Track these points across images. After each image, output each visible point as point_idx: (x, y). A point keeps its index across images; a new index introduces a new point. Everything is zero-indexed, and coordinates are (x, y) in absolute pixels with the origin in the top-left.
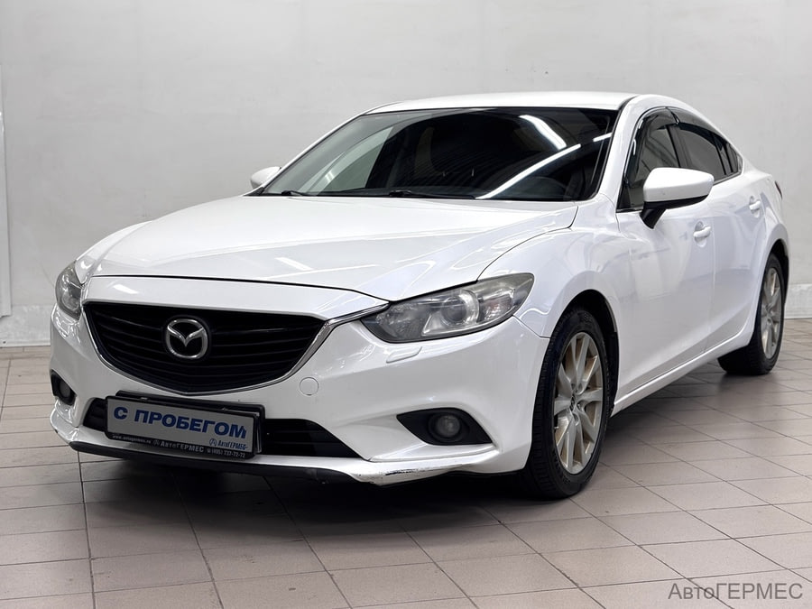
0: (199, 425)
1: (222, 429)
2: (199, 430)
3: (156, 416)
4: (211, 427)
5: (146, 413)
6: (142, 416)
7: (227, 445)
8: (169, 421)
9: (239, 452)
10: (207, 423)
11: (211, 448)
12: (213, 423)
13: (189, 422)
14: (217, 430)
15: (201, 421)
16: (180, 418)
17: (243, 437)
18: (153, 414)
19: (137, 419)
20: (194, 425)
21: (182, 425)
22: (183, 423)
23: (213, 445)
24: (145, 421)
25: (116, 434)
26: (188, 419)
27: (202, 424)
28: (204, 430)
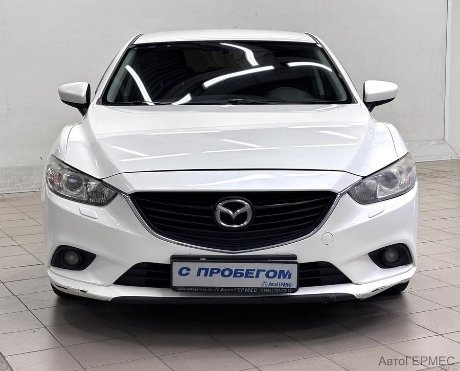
0: (252, 273)
1: (271, 274)
2: (253, 277)
3: (215, 271)
4: (262, 274)
5: (207, 270)
6: (203, 272)
7: (276, 285)
8: (227, 273)
9: (287, 289)
10: (259, 271)
11: (263, 288)
12: (264, 271)
13: (244, 272)
14: (267, 276)
15: (254, 270)
16: (236, 270)
17: (289, 278)
18: (212, 269)
19: (198, 274)
20: (248, 274)
21: (238, 275)
22: (239, 273)
23: (264, 286)
24: (206, 275)
25: (180, 287)
26: (243, 270)
27: (255, 273)
28: (257, 276)
